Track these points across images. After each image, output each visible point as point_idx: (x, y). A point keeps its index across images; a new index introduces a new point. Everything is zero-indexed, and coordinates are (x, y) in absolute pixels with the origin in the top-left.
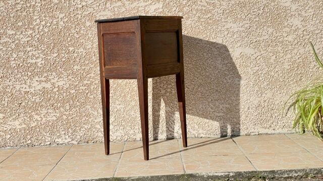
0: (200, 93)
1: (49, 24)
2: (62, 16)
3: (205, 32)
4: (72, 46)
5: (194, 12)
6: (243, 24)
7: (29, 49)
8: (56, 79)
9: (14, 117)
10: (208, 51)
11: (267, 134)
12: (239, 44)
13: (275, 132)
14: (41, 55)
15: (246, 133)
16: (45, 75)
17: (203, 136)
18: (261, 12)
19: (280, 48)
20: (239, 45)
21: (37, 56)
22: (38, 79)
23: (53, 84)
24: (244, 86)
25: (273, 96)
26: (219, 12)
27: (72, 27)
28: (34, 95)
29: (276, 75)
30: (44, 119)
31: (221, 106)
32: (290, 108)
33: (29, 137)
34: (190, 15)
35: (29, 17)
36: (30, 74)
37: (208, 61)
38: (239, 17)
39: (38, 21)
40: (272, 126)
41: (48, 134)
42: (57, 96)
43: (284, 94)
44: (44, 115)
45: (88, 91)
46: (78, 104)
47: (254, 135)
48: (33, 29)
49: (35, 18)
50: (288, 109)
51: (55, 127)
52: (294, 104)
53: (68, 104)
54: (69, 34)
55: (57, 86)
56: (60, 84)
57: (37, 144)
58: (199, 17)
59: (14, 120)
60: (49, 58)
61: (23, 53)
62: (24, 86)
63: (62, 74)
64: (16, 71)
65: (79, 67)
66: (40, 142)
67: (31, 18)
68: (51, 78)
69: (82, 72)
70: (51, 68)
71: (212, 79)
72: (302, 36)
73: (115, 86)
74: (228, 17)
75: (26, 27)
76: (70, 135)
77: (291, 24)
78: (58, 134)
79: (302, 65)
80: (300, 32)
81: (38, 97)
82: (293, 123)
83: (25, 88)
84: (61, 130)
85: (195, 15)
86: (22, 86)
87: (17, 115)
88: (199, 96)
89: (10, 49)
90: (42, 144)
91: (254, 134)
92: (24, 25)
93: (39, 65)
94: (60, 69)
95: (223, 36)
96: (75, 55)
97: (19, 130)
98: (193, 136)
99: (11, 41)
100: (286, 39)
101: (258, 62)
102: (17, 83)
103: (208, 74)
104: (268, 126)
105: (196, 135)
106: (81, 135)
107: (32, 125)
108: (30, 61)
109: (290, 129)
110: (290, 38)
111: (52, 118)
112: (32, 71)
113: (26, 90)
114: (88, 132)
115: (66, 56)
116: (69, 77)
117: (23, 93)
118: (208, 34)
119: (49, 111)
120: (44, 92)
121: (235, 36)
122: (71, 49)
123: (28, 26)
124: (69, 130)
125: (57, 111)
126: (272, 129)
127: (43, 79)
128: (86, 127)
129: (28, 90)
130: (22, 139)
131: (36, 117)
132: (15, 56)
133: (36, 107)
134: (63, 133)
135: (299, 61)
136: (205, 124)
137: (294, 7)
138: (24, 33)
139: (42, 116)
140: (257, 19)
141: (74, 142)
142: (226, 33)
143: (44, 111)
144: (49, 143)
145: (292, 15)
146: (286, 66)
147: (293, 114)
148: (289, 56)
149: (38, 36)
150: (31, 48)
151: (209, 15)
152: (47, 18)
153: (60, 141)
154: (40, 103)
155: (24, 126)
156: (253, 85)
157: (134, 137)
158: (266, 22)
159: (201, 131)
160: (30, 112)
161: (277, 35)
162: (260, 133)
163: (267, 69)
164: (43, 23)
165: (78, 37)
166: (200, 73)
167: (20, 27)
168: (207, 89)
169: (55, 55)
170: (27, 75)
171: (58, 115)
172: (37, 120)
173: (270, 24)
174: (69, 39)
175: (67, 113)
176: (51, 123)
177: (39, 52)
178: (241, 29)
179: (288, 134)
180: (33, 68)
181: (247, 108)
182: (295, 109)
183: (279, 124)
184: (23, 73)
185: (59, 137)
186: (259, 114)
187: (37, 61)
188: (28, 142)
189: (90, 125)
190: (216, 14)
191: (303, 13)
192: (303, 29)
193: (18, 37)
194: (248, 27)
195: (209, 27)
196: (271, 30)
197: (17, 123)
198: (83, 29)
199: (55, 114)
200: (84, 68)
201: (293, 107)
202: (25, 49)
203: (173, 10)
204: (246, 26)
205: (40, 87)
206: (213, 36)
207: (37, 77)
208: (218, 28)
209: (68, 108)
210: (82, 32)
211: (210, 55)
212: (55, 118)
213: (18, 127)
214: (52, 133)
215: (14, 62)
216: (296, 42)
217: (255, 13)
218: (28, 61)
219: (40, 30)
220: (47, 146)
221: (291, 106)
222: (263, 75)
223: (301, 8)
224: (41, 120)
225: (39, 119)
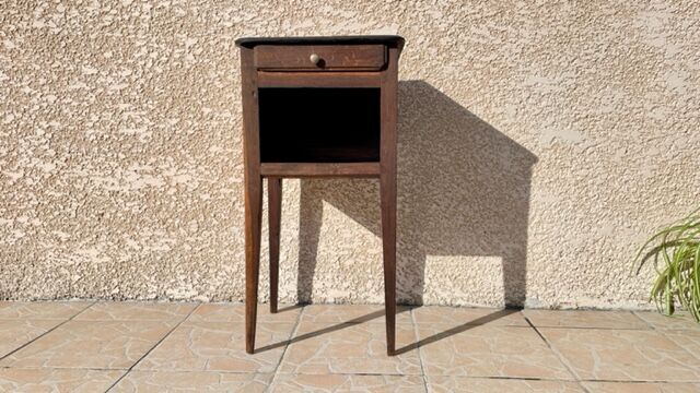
0: (461, 217)
1: (164, 59)
2: (190, 42)
3: (482, 91)
4: (208, 104)
5: (462, 49)
6: (561, 78)
7: (122, 106)
8: (173, 170)
9: (88, 240)
10: (484, 131)
11: (594, 309)
12: (550, 120)
13: (613, 306)
14: (147, 121)
15: (551, 303)
16: (153, 160)
17: (463, 303)
18: (601, 56)
19: (635, 134)
20: (549, 123)
21: (138, 121)
22: (139, 169)
23: (168, 180)
24: (555, 207)
25: (613, 231)
26: (514, 51)
27: (210, 67)
28: (128, 199)
29: (624, 188)
30: (146, 248)
31: (503, 246)
32: (646, 258)
33: (115, 281)
34: (454, 54)
35: (127, 42)
36: (122, 156)
37: (483, 151)
38: (555, 63)
39: (144, 50)
40: (607, 292)
41: (153, 278)
42: (173, 204)
43: (637, 229)
44: (147, 241)
45: (235, 199)
46: (215, 222)
47: (568, 310)
48: (134, 66)
49: (138, 44)
50: (643, 261)
51: (168, 266)
52: (656, 251)
53: (194, 221)
54: (204, 82)
55: (174, 184)
56: (182, 179)
57: (130, 296)
58: (471, 60)
59: (89, 245)
60: (162, 126)
61: (110, 114)
62: (110, 180)
63: (186, 160)
64: (96, 148)
65: (219, 149)
66: (137, 293)
67: (131, 44)
68: (162, 167)
69: (226, 159)
70: (165, 146)
71: (489, 190)
72: (683, 110)
73: (290, 191)
74: (531, 62)
75: (120, 61)
76: (195, 282)
77: (663, 85)
78: (173, 281)
79: (679, 172)
80: (681, 102)
81: (136, 203)
82: (650, 289)
83: (112, 184)
84: (178, 272)
85: (463, 54)
86: (106, 180)
87: (95, 236)
88: (461, 222)
89: (85, 103)
90: (141, 298)
91: (569, 307)
92: (115, 56)
93: (141, 139)
94: (183, 151)
95: (517, 101)
96: (215, 123)
97: (96, 267)
98: (442, 302)
99: (87, 88)
100: (650, 115)
101: (587, 160)
102: (97, 173)
103: (479, 178)
104: (598, 293)
105: (448, 301)
106: (218, 284)
107: (123, 259)
108: (123, 130)
109: (644, 302)
110: (659, 114)
111: (161, 247)
112: (127, 151)
113: (111, 189)
114: (232, 278)
115: (196, 124)
116: (200, 167)
117: (107, 193)
118: (488, 96)
119: (157, 233)
120: (149, 194)
121: (544, 103)
122: (207, 111)
123: (124, 60)
124: (195, 273)
125: (172, 233)
126: (606, 298)
127: (148, 168)
128: (228, 269)
129: (118, 189)
130: (102, 284)
131: (131, 243)
132: (95, 118)
133: (133, 223)
134: (182, 278)
135: (673, 162)
136: (467, 280)
137: (672, 50)
138: (114, 74)
139: (143, 243)
140: (593, 70)
141: (203, 298)
142: (525, 95)
143: (147, 232)
144: (154, 296)
145: (666, 65)
146: (646, 172)
147: (653, 273)
148: (653, 151)
149: (142, 81)
150: (127, 105)
151: (493, 56)
152: (163, 46)
153: (176, 293)
154: (139, 215)
155: (106, 259)
156: (575, 206)
157: (324, 296)
158: (610, 78)
159: (458, 293)
160: (119, 232)
161: (632, 106)
162: (580, 306)
163: (605, 176)
164: (154, 55)
165: (221, 86)
166: (464, 175)
167: (108, 61)
168: (476, 208)
169: (174, 121)
170: (118, 157)
171: (174, 242)
172: (132, 250)
173: (618, 82)
174: (204, 90)
175: (192, 239)
176: (158, 258)
177: (144, 113)
178: (557, 89)
179: (638, 311)
180: (130, 146)
181: (557, 253)
182: (656, 260)
183: (621, 291)
184: (109, 155)
185: (174, 285)
186: (582, 266)
187: (138, 131)
188: (113, 292)
189: (236, 267)
190: (507, 55)
191: (690, 62)
192: (686, 97)
193: (103, 80)
194: (573, 87)
195: (491, 81)
196: (619, 95)
197: (93, 252)
198: (233, 70)
199: (169, 240)
200: (230, 150)
201: (653, 258)
202: (116, 106)
203: (419, 42)
204: (570, 82)
205: (139, 184)
206: (497, 100)
207: (136, 164)
208: (508, 85)
209: (194, 229)
210: (230, 77)
211: (487, 139)
212: (167, 248)
213: (96, 260)
214: (161, 277)
215: (92, 131)
216: (670, 122)
217: (589, 57)
218: (121, 131)
219: (147, 70)
220: (151, 302)
221: (649, 255)
222: (595, 187)
223: (685, 52)
224: (141, 250)
225: (138, 248)
